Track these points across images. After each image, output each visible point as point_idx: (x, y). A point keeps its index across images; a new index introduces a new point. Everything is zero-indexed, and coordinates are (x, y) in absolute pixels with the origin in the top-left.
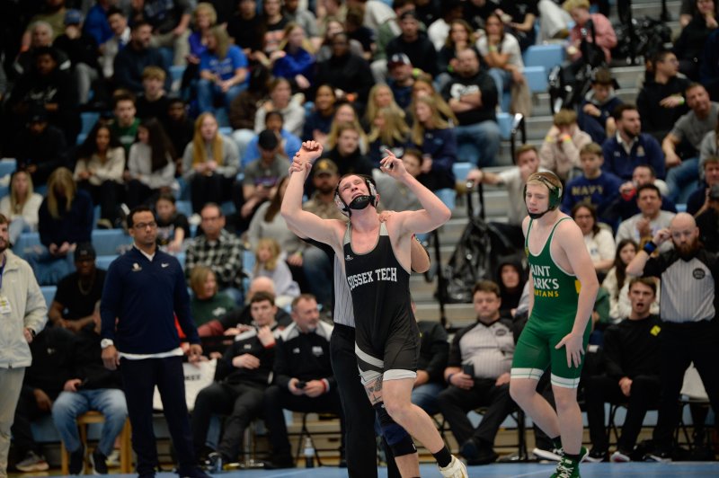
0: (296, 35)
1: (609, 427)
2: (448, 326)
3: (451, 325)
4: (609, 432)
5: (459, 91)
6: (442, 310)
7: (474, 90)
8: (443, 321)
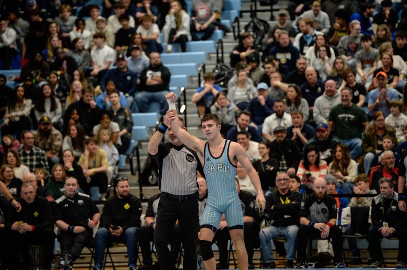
0: (54, 41)
1: (230, 251)
2: (144, 198)
3: (145, 197)
4: (230, 254)
5: (151, 74)
6: (141, 190)
7: (159, 74)
8: (141, 195)
